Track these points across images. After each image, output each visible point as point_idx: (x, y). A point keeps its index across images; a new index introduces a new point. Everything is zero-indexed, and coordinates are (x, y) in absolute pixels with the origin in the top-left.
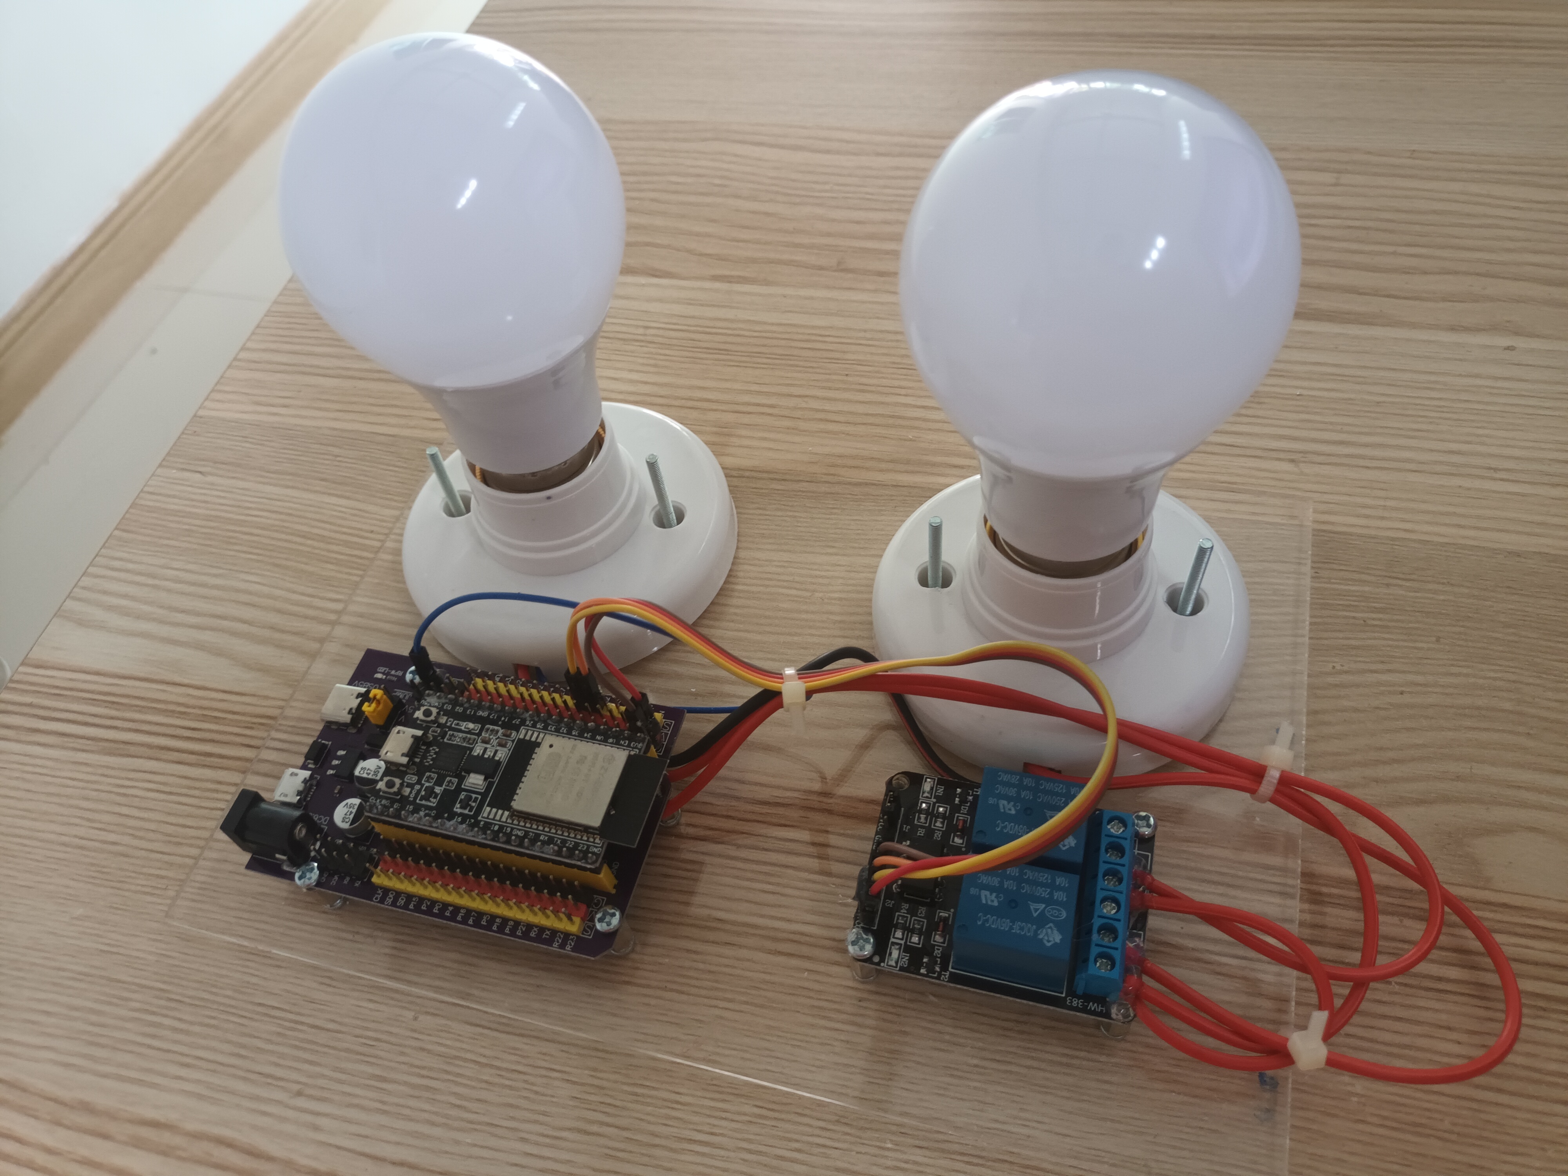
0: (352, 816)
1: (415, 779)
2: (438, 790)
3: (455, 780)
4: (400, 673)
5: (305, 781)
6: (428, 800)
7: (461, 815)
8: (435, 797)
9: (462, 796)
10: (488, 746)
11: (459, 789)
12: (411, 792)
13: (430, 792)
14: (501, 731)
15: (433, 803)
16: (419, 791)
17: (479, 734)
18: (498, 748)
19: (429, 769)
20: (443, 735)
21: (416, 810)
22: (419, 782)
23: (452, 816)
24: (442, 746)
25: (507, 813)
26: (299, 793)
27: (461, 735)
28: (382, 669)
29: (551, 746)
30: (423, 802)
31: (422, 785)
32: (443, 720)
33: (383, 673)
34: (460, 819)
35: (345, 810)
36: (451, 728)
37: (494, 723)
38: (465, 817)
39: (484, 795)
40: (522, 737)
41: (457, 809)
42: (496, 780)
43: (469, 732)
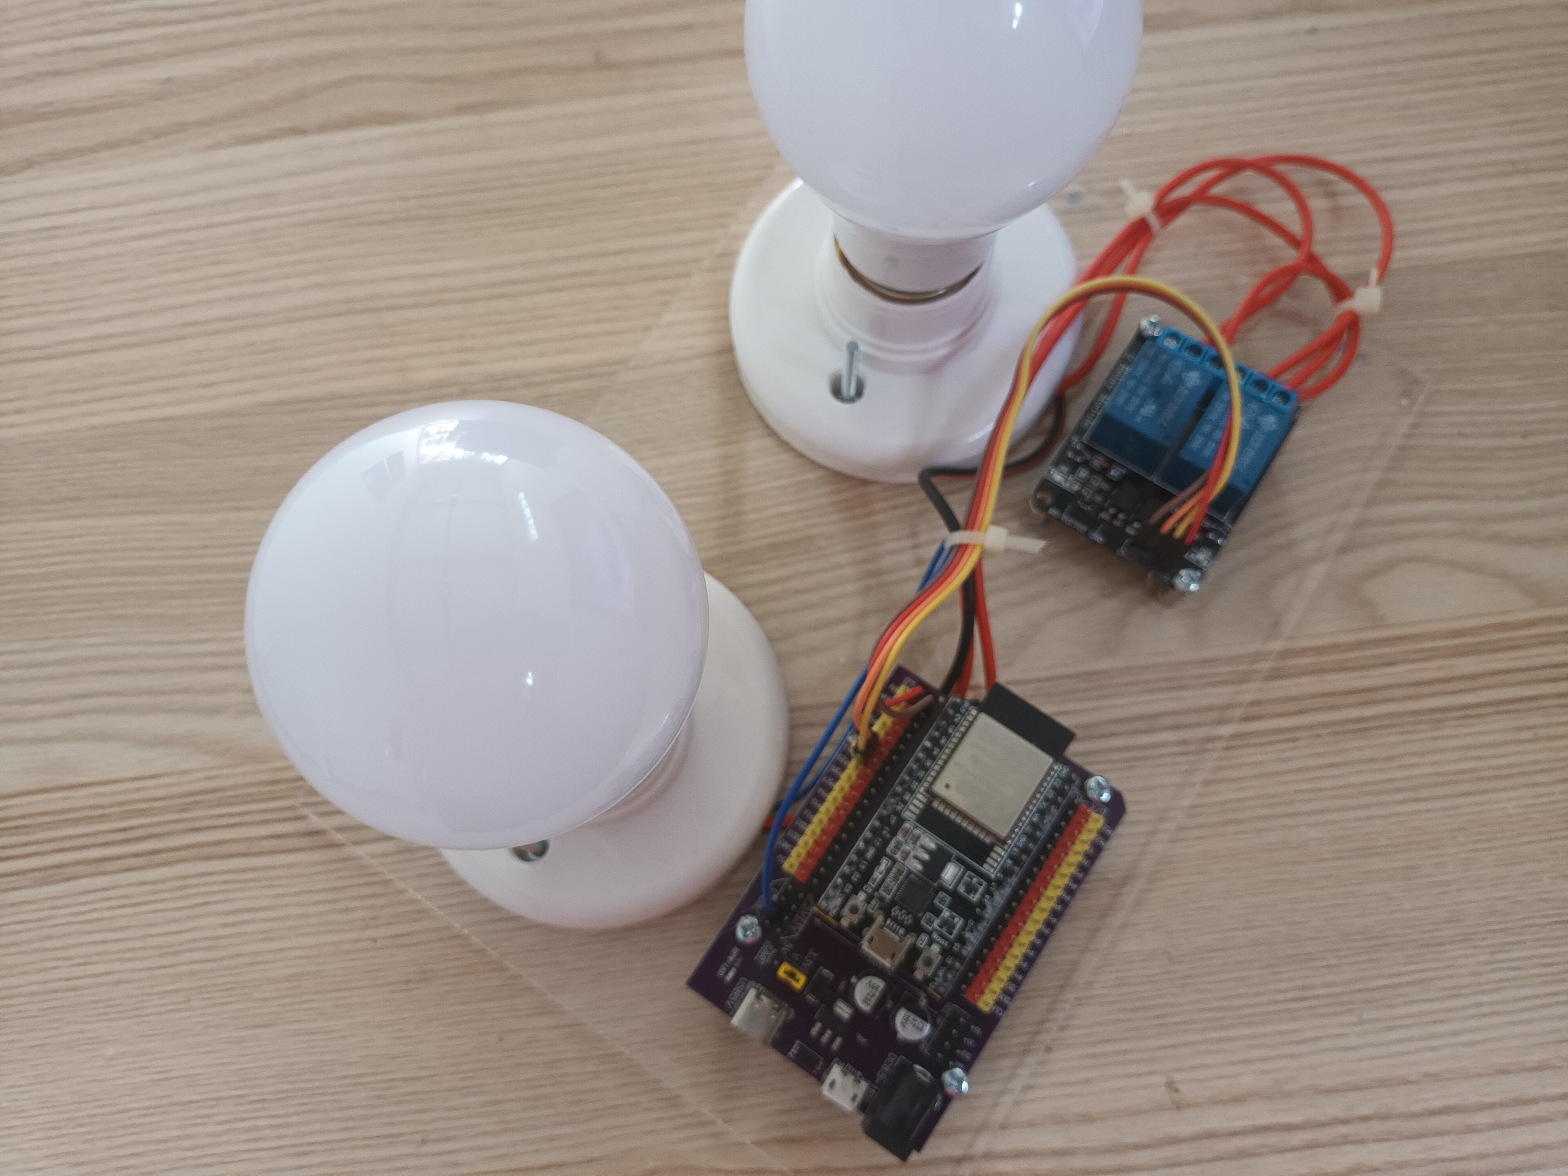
0: (919, 1020)
1: (924, 938)
2: (946, 914)
3: (941, 894)
4: (735, 951)
5: (845, 1073)
6: (953, 927)
7: (983, 896)
8: (953, 918)
9: (961, 889)
10: (912, 853)
11: (954, 894)
12: (938, 943)
13: (946, 923)
14: (899, 837)
15: (959, 922)
16: (942, 936)
17: (895, 861)
18: (919, 843)
19: (917, 921)
20: (881, 899)
21: (962, 940)
22: (930, 934)
23: (982, 905)
24: (893, 903)
25: (998, 849)
26: (857, 1081)
27: (888, 880)
28: (721, 972)
29: (947, 786)
30: (955, 932)
31: (934, 930)
32: (862, 896)
33: (728, 970)
34: (988, 897)
35: (909, 1026)
36: (877, 889)
37: (886, 842)
38: (988, 892)
39: (968, 867)
40: (914, 817)
41: (975, 898)
42: (955, 852)
43: (888, 871)
